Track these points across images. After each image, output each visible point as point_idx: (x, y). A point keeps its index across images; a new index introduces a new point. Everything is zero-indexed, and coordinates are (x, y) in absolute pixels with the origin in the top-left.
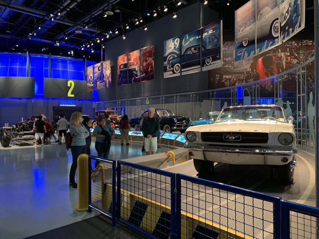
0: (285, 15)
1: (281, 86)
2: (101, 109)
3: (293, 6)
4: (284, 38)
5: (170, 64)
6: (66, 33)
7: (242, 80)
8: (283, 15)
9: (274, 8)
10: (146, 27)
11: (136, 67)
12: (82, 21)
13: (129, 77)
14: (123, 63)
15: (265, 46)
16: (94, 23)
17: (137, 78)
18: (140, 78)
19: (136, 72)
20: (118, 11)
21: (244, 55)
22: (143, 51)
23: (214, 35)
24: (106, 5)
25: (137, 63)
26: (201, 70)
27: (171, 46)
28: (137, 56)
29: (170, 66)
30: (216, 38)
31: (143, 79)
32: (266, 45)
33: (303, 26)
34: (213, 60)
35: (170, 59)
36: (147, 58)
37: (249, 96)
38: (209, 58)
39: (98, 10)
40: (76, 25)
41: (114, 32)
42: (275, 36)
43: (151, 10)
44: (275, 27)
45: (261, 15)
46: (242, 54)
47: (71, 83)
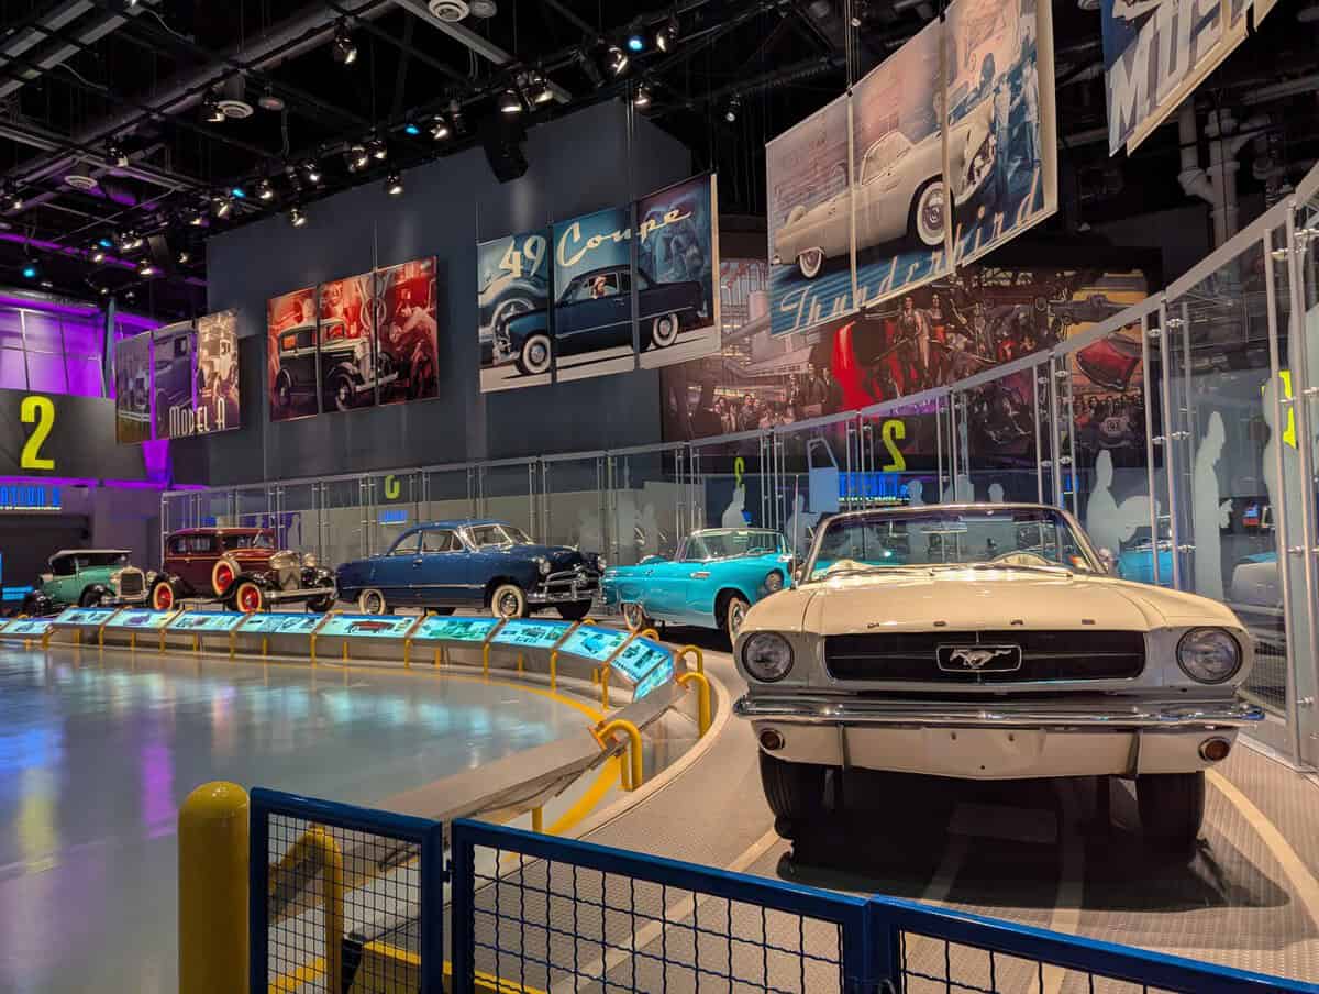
0: (972, 165)
1: (964, 430)
2: (188, 521)
3: (1005, 132)
4: (969, 249)
5: (504, 335)
6: (16, 179)
7: (783, 409)
8: (963, 163)
9: (922, 136)
10: (397, 183)
11: (358, 346)
12: (100, 132)
13: (323, 387)
14: (297, 326)
15: (891, 277)
16: (161, 145)
17: (359, 388)
18: (373, 389)
19: (358, 364)
20: (272, 103)
21: (807, 309)
22: (386, 279)
23: (685, 232)
24: (218, 72)
25: (360, 328)
26: (637, 363)
27: (509, 266)
28: (358, 298)
29: (505, 342)
30: (693, 241)
31: (389, 394)
32: (895, 272)
33: (1051, 205)
34: (685, 326)
35: (504, 317)
36: (404, 307)
37: (832, 465)
38: (667, 318)
39: (181, 92)
40: (70, 148)
41: (252, 193)
42: (929, 238)
43: (423, 114)
44: (928, 208)
45: (871, 164)
46: (797, 308)
47: (38, 409)
